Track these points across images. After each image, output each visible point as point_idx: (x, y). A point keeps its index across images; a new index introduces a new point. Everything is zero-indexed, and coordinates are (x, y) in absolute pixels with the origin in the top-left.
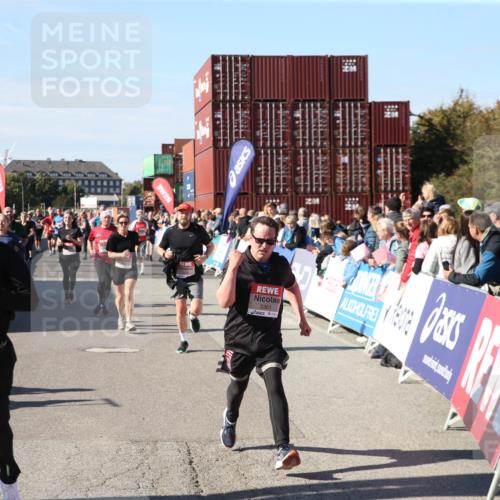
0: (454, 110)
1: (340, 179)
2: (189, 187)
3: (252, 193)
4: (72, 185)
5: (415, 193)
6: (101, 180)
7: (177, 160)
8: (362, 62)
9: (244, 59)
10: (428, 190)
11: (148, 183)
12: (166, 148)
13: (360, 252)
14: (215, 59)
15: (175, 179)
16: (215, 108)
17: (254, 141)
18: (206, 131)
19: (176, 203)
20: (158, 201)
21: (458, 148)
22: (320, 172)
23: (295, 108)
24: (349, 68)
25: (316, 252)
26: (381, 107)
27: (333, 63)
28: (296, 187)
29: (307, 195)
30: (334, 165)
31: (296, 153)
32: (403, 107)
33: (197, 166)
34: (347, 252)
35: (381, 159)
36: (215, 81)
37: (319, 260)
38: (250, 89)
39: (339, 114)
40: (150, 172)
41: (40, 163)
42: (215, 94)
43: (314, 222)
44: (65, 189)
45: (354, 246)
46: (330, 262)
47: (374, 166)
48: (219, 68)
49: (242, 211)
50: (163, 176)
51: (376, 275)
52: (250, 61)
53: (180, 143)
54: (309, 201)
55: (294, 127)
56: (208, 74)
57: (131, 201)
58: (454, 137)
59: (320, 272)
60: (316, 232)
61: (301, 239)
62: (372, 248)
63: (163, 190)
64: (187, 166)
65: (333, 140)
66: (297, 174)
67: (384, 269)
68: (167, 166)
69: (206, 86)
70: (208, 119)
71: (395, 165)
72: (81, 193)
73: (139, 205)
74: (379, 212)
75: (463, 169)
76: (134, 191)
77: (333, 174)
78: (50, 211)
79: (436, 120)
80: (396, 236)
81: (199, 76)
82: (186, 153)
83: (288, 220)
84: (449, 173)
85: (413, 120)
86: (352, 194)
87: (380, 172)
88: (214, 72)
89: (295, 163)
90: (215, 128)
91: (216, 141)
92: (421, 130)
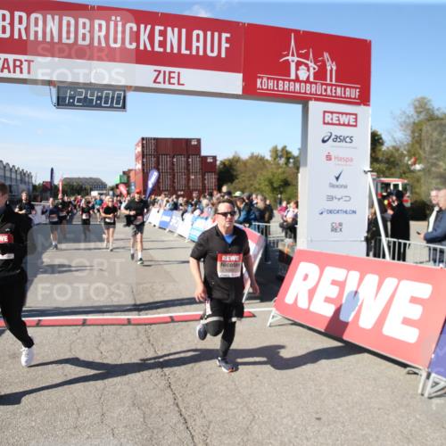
0: (233, 159)
1: (191, 184)
2: (133, 187)
3: (157, 190)
4: (88, 187)
5: (220, 190)
6: (99, 185)
7: (129, 177)
8: (199, 141)
9: (154, 139)
10: (225, 189)
11: (117, 186)
12: (124, 173)
13: (197, 212)
14: (143, 139)
15: (127, 184)
16: (143, 157)
17: (158, 170)
18: (139, 166)
19: (129, 193)
20: (121, 193)
21: (235, 173)
22: (183, 182)
23: (173, 157)
24: (194, 143)
25: (181, 212)
26: (206, 157)
27: (188, 141)
28: (174, 187)
29: (178, 190)
30: (189, 179)
31: (174, 175)
32: (214, 158)
33: (136, 180)
34: (193, 212)
35: (206, 177)
36: (143, 147)
37: (182, 215)
38: (157, 149)
39: (190, 160)
40: (118, 182)
41: (75, 179)
42: (143, 152)
43: (181, 200)
44: (85, 189)
45: (195, 210)
46: (186, 216)
47: (203, 179)
48: (145, 142)
49: (153, 197)
50: (123, 183)
51: (203, 221)
52: (157, 140)
53: (130, 171)
54: (179, 193)
55: (173, 164)
56: (140, 144)
57: (111, 193)
58: (233, 170)
59: (183, 220)
60: (181, 205)
61: (175, 207)
62: (202, 212)
63: (123, 189)
64: (132, 180)
65: (188, 170)
66: (174, 182)
67: (206, 219)
68: (125, 179)
69: (139, 149)
70: (140, 162)
71: (211, 180)
72: (91, 190)
73: (114, 194)
74: (205, 197)
75: (237, 181)
76: (112, 189)
77: (188, 183)
78: (79, 197)
79: (227, 163)
80: (210, 206)
81: (137, 145)
82: (132, 174)
83: (170, 200)
84: (232, 183)
85: (218, 163)
86: (195, 190)
87: (206, 182)
88: (143, 144)
89: (174, 178)
90: (143, 165)
91: (143, 170)
92: (221, 166)
